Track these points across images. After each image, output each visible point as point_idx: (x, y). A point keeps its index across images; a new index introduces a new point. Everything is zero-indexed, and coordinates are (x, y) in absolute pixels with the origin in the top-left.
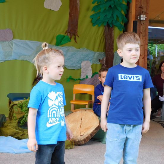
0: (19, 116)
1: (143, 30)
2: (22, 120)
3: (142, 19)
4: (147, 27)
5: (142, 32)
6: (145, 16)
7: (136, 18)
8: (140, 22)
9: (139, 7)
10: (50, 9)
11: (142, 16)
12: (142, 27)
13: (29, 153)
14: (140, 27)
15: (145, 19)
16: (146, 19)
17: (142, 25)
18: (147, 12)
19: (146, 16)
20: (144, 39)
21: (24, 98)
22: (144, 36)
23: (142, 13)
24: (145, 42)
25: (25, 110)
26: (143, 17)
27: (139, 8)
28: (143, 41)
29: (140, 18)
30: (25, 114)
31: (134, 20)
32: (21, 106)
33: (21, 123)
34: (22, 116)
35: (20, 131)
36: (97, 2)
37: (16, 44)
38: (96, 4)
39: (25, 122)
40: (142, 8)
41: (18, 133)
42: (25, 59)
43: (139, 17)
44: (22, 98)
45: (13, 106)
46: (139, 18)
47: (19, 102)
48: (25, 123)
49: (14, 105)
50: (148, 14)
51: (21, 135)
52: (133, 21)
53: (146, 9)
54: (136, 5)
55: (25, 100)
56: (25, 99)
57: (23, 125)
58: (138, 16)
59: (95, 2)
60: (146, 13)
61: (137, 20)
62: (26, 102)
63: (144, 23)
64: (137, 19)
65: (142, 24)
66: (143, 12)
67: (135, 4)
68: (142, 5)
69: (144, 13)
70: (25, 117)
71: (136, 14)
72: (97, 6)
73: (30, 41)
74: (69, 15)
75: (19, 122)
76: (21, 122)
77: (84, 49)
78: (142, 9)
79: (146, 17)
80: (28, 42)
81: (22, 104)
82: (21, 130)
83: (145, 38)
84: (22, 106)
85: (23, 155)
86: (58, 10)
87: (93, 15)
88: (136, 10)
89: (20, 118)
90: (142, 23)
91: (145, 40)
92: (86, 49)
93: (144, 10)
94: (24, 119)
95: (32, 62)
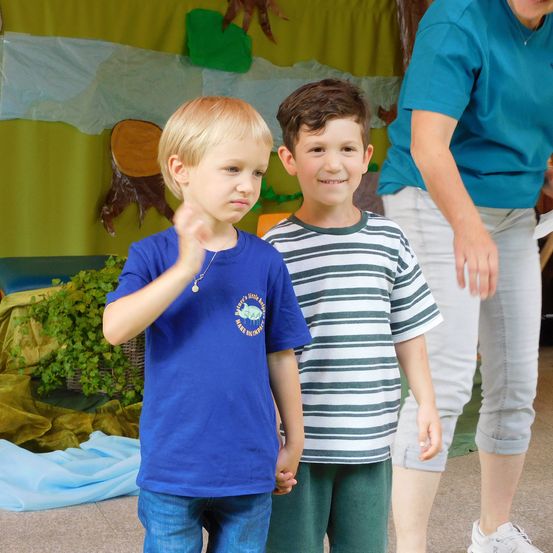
0: (34, 355)
2: (49, 371)
13: (80, 508)
21: (56, 281)
25: (61, 332)
30: (60, 344)
32: (41, 315)
33: (42, 383)
34: (46, 352)
35: (40, 417)
37: (13, 53)
39: (59, 377)
41: (33, 426)
42: (54, 118)
44: (44, 281)
45: (8, 312)
47: (33, 298)
48: (60, 383)
49: (13, 308)
51: (47, 434)
55: (58, 289)
56: (58, 285)
57: (52, 392)
62: (62, 299)
70: (59, 357)
73: (73, 40)
75: (36, 379)
76: (45, 378)
77: (312, 66)
81: (48, 306)
82: (46, 414)
84: (47, 313)
85: (54, 516)
89: (39, 364)
92: (317, 65)
94: (55, 367)
95: (82, 129)
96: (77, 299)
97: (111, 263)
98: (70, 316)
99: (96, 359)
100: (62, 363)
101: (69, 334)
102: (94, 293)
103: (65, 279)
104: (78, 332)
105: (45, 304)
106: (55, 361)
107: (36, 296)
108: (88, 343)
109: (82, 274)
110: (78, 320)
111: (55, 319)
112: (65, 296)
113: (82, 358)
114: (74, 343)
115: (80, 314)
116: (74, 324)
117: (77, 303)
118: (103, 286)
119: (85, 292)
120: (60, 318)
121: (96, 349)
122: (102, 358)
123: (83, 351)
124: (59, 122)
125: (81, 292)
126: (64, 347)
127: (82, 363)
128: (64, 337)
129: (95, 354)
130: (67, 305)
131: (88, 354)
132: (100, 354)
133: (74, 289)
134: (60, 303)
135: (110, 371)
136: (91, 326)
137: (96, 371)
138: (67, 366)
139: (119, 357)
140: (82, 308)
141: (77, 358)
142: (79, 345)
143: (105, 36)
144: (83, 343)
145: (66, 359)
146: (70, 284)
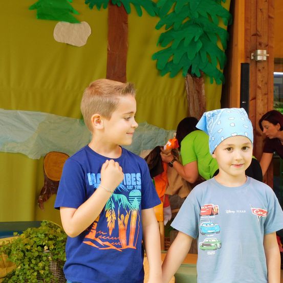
0: (3, 272)
1: (262, 81)
2: (11, 280)
3: (259, 58)
4: (270, 74)
5: (260, 86)
6: (265, 52)
7: (248, 57)
8: (256, 64)
9: (252, 33)
10: (66, 43)
11: (259, 52)
12: (259, 76)
14: (256, 76)
15: (265, 59)
16: (268, 57)
17: (259, 70)
18: (270, 44)
19: (267, 53)
20: (266, 101)
21: (15, 233)
22: (265, 94)
23: (259, 46)
24: (268, 107)
25: (18, 259)
26: (262, 55)
27: (253, 35)
28: (263, 105)
29: (255, 56)
30: (18, 266)
31: (243, 62)
32: (8, 251)
34: (10, 270)
36: (165, 26)
38: (163, 30)
40: (260, 36)
42: (16, 151)
43: (252, 54)
44: (10, 234)
46: (252, 58)
47: (4, 242)
50: (272, 47)
52: (242, 64)
53: (268, 37)
54: (246, 30)
55: (16, 238)
56: (17, 235)
58: (251, 52)
59: (162, 26)
60: (267, 47)
61: (249, 62)
62: (18, 242)
63: (264, 68)
64: (248, 59)
65: (261, 68)
66: (260, 44)
67: (243, 29)
68: (259, 29)
69: (263, 46)
70: (17, 273)
71: (246, 48)
72: (166, 33)
74: (108, 54)
78: (258, 38)
79: (268, 55)
80: (20, 113)
81: (11, 246)
83: (268, 99)
84: (11, 250)
86: (84, 44)
87: (158, 53)
88: (246, 40)
89: (6, 277)
90: (260, 66)
91: (267, 103)
92: (147, 125)
93: (264, 40)
94: (14, 278)
95: (30, 157)
96: (26, 242)
97: (43, 224)
98: (23, 251)
99: (36, 274)
100: (18, 276)
101: (22, 260)
102: (35, 239)
103: (20, 233)
104: (27, 260)
105: (9, 245)
106: (14, 275)
107: (5, 241)
108: (32, 265)
109: (29, 230)
110: (27, 253)
111: (15, 252)
112: (20, 241)
113: (28, 273)
114: (24, 265)
115: (28, 250)
116: (24, 255)
117: (26, 244)
118: (39, 235)
119: (30, 239)
120: (17, 252)
121: (36, 268)
122: (39, 273)
123: (29, 269)
124: (18, 153)
125: (28, 239)
126: (19, 267)
127: (28, 276)
128: (19, 262)
129: (35, 271)
130: (21, 246)
131: (32, 271)
132: (38, 271)
133: (25, 237)
134: (17, 244)
135: (43, 280)
136: (33, 257)
137: (36, 280)
138: (21, 278)
139: (48, 272)
140: (29, 247)
141: (26, 273)
142: (27, 266)
143: (42, 109)
144: (29, 265)
145: (20, 273)
146: (22, 235)
